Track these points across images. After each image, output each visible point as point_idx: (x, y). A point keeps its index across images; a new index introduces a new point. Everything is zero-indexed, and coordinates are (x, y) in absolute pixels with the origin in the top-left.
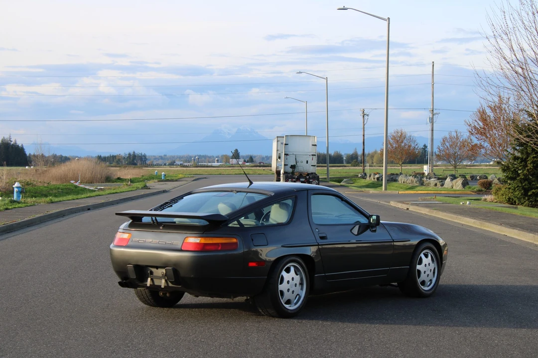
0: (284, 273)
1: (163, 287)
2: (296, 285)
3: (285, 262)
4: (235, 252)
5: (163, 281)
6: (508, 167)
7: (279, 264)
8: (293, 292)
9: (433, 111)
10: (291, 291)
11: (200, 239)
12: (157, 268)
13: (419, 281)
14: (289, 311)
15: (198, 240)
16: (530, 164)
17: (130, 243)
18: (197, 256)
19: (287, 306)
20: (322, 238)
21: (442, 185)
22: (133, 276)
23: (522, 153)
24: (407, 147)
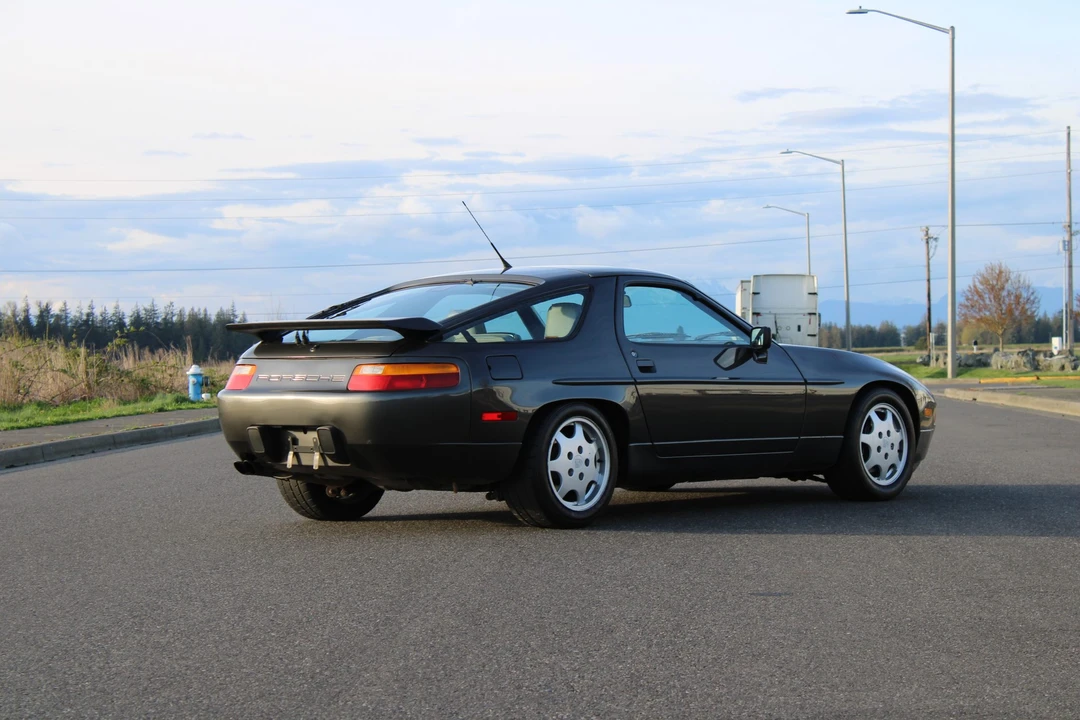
0: (559, 437)
1: (315, 467)
2: (587, 462)
3: (561, 415)
4: (453, 394)
5: (317, 456)
7: (549, 416)
8: (581, 476)
9: (1070, 226)
10: (576, 474)
11: (383, 367)
12: (305, 429)
13: (867, 466)
14: (573, 514)
15: (379, 370)
17: (254, 384)
18: (381, 402)
19: (569, 505)
20: (644, 369)
22: (259, 448)
24: (1012, 298)
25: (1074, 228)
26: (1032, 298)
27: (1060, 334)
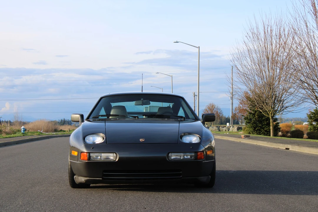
6: (247, 118)
9: (232, 93)
16: (257, 116)
21: (228, 131)
23: (253, 111)
24: (216, 112)
25: (234, 93)
26: (221, 112)
27: (229, 122)
